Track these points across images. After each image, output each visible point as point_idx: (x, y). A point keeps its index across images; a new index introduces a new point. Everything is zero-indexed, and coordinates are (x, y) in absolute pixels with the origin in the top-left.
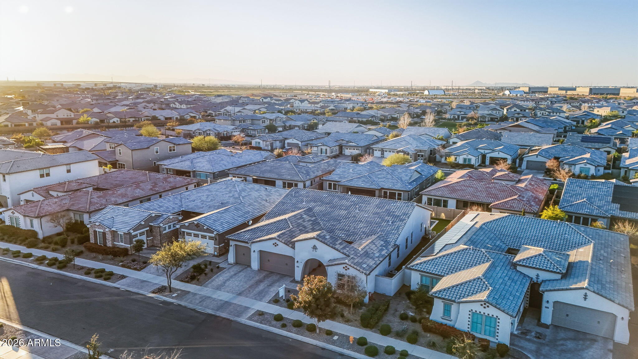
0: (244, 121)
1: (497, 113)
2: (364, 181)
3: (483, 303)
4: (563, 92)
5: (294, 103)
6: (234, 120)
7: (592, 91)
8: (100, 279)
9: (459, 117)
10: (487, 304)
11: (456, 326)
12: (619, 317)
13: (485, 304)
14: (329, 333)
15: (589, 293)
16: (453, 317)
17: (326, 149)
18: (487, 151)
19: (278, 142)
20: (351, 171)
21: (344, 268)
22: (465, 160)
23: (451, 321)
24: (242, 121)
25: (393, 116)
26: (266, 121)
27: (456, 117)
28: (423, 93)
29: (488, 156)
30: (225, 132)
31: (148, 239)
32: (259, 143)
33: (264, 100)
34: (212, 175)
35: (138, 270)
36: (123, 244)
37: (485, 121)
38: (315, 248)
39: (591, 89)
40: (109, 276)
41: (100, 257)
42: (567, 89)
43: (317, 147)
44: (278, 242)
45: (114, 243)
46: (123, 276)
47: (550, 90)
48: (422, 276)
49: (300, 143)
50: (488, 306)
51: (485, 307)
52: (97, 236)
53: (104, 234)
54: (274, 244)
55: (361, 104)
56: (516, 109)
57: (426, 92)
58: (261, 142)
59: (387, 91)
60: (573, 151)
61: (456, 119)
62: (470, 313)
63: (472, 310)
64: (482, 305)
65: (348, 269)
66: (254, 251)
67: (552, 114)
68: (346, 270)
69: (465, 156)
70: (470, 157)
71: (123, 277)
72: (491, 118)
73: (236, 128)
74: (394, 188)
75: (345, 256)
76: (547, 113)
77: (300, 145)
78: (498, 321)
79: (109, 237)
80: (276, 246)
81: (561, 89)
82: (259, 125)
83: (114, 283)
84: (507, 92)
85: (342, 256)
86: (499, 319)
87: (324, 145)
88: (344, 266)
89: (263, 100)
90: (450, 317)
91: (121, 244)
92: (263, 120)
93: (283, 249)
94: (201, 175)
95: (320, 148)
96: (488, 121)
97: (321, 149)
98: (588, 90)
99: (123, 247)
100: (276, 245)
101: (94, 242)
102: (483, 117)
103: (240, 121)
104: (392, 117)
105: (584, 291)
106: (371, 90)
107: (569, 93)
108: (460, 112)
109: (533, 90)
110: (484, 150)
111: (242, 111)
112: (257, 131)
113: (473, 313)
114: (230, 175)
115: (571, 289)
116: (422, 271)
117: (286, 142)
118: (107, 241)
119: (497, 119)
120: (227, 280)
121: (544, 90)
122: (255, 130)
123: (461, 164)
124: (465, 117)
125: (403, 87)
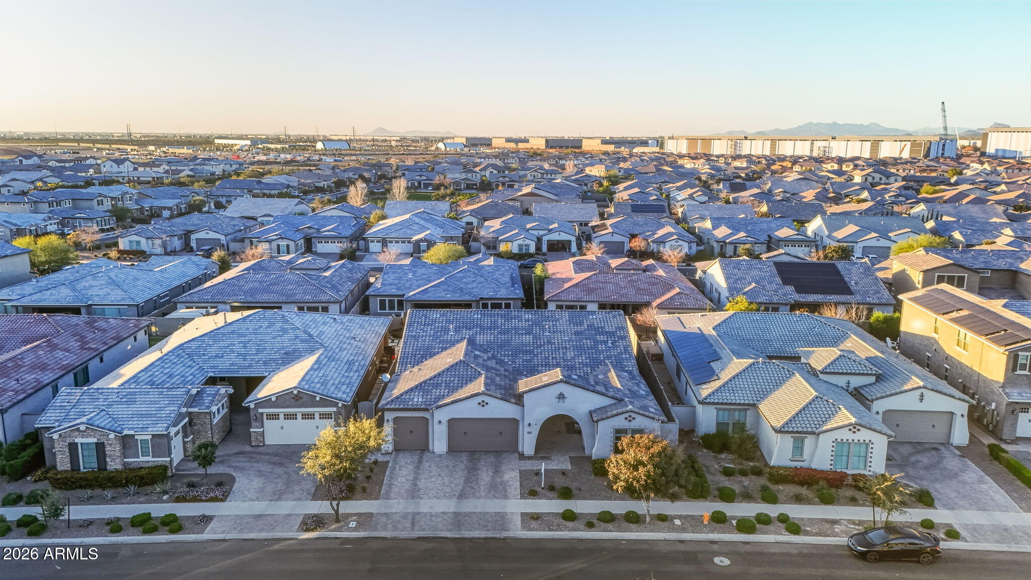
0: (59, 204)
1: (474, 177)
2: (445, 290)
3: (851, 427)
4: (512, 145)
5: (102, 165)
6: (35, 202)
7: (549, 143)
8: (154, 533)
9: (419, 183)
10: (858, 427)
11: (813, 466)
12: (959, 415)
13: (855, 428)
14: (662, 518)
15: (925, 391)
16: (806, 455)
17: (288, 246)
18: (541, 233)
19: (176, 238)
20: (410, 276)
21: (626, 418)
22: (520, 246)
23: (803, 461)
24: (55, 204)
25: (317, 185)
26: (105, 200)
27: (416, 184)
28: (315, 146)
29: (545, 239)
30: (32, 225)
31: (185, 440)
32: (138, 243)
33: (25, 162)
34: (135, 309)
35: (222, 500)
36: (150, 459)
37: (460, 190)
38: (561, 397)
39: (547, 141)
40: (172, 524)
41: (109, 493)
42: (517, 141)
43: (270, 242)
44: (487, 399)
45: (125, 460)
46: (204, 516)
47: (495, 143)
48: (718, 409)
49: (222, 238)
50: (859, 430)
51: (854, 432)
52: (78, 455)
53: (100, 447)
54: (479, 404)
55: (238, 166)
56: (492, 170)
57: (320, 146)
58: (143, 241)
59: (248, 142)
60: (646, 224)
61: (416, 188)
62: (834, 444)
63: (836, 440)
64: (850, 430)
65: (634, 419)
66: (440, 422)
67: (545, 175)
68: (630, 421)
69: (520, 242)
70: (528, 242)
71: (206, 520)
72: (467, 184)
73: (50, 218)
74: (498, 296)
75: (614, 401)
76: (539, 175)
77: (224, 242)
78: (871, 446)
79: (113, 450)
80: (483, 406)
81: (508, 140)
82: (91, 208)
83: (202, 533)
84: (441, 145)
85: (608, 401)
86: (872, 444)
87: (282, 238)
88: (627, 415)
89: (21, 161)
90: (802, 455)
91: (142, 459)
92: (100, 199)
93: (500, 409)
94: (107, 312)
95: (274, 244)
96: (464, 189)
97: (278, 246)
98: (543, 142)
99: (150, 464)
100: (483, 404)
101: (69, 468)
102: (457, 183)
103: (50, 204)
104: (316, 187)
105: (919, 392)
106: (217, 141)
107: (521, 145)
108: (421, 176)
109: (473, 143)
110: (537, 231)
111: (9, 183)
112: (95, 221)
113: (838, 443)
114: (178, 305)
115: (906, 391)
116: (718, 404)
117: (194, 237)
118: (108, 459)
119: (476, 185)
120: (416, 479)
121: (487, 143)
122: (92, 219)
123: (516, 254)
124: (430, 184)
125: (264, 137)
